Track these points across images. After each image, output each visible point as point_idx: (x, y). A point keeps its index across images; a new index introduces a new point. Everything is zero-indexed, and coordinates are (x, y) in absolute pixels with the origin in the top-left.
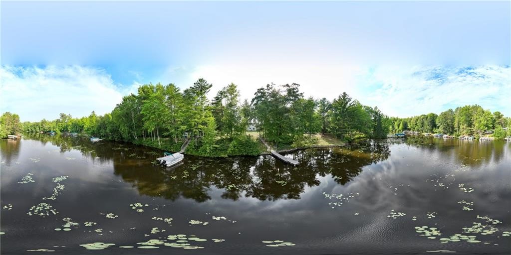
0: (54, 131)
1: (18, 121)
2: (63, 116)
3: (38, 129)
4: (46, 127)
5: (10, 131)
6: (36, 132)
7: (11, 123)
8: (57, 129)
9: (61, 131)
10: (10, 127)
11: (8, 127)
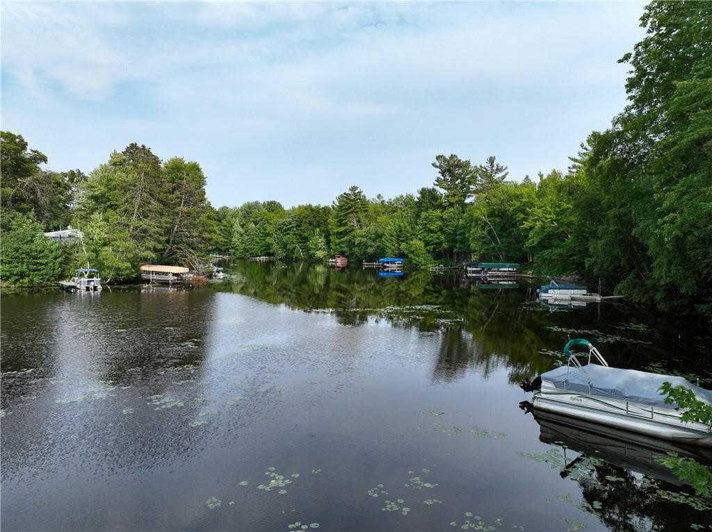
0: (402, 255)
1: (196, 194)
2: (451, 168)
3: (321, 241)
4: (361, 232)
5: (151, 244)
6: (312, 261)
7: (155, 205)
8: (417, 243)
9: (438, 255)
10: (150, 224)
11: (144, 224)
